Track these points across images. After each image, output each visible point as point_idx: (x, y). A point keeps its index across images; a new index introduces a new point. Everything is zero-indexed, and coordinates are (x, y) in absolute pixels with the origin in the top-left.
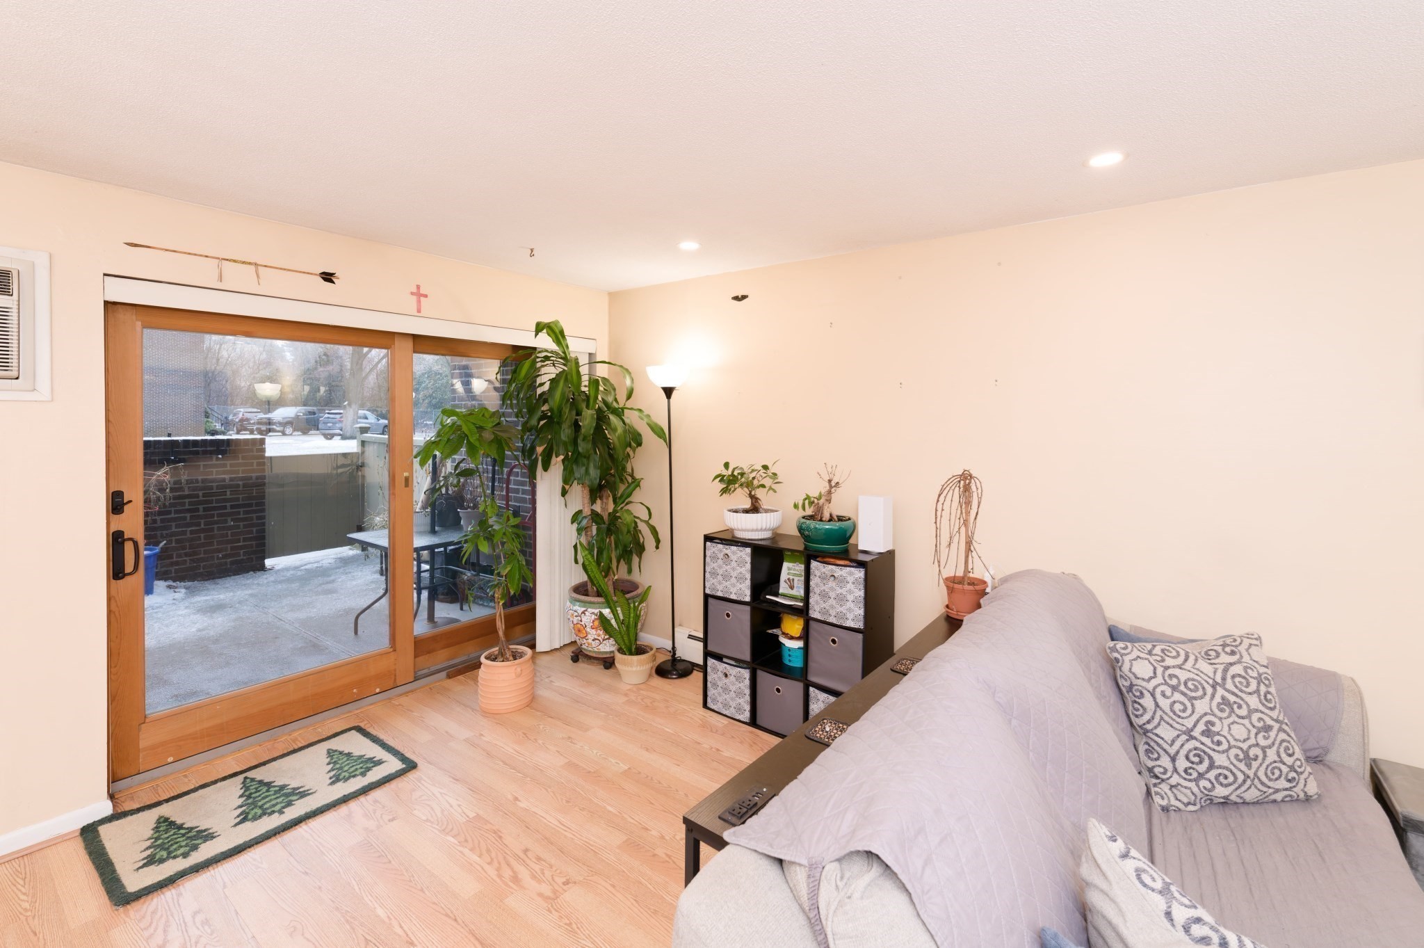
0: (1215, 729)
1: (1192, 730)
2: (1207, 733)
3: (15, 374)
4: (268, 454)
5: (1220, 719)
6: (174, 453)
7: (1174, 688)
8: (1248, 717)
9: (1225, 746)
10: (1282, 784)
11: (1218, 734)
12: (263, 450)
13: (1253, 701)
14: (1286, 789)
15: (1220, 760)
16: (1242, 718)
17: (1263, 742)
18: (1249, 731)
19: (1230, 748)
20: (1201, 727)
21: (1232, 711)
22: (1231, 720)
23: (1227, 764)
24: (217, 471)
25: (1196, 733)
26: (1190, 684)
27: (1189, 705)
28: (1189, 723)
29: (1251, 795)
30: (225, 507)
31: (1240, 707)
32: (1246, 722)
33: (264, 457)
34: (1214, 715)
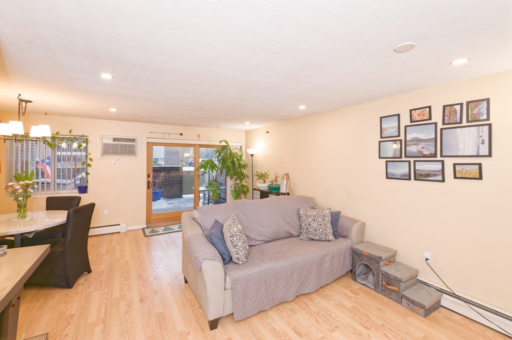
0: (311, 224)
1: (307, 224)
2: (309, 225)
3: (135, 155)
4: (183, 170)
5: (312, 222)
6: (165, 170)
7: (306, 216)
8: (318, 222)
9: (311, 227)
10: (323, 236)
11: (311, 225)
12: (182, 169)
13: (320, 220)
14: (325, 238)
15: (310, 230)
16: (316, 222)
17: (319, 227)
18: (317, 225)
19: (312, 228)
20: (308, 223)
21: (315, 221)
22: (314, 222)
23: (311, 231)
24: (173, 174)
25: (307, 225)
26: (309, 216)
27: (307, 219)
28: (306, 223)
29: (317, 238)
30: (174, 182)
31: (317, 220)
32: (317, 223)
33: (182, 171)
34: (311, 221)
